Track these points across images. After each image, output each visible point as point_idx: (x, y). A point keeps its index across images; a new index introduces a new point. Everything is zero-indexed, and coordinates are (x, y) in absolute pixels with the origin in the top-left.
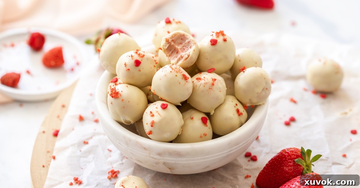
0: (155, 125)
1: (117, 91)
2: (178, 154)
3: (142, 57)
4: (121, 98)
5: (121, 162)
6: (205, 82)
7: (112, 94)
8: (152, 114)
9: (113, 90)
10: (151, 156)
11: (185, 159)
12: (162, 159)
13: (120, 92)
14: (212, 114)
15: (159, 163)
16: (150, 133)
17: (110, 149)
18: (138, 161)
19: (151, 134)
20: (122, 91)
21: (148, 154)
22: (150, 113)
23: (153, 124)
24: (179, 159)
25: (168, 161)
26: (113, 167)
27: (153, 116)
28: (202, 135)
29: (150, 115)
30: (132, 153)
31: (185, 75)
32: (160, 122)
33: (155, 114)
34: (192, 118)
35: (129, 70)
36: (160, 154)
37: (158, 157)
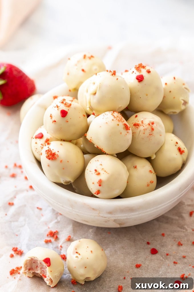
0: (102, 184)
1: (53, 152)
2: (131, 209)
3: (68, 106)
4: (59, 160)
5: (56, 221)
6: (144, 128)
7: (49, 156)
8: (97, 173)
9: (49, 152)
10: (101, 215)
11: (137, 213)
12: (113, 217)
13: (57, 153)
14: (153, 158)
15: (109, 221)
16: (98, 192)
17: (40, 207)
18: (84, 221)
19: (100, 193)
20: (58, 152)
21: (97, 214)
22: (95, 171)
23: (100, 183)
24: (131, 214)
25: (119, 218)
26: (49, 228)
27: (99, 174)
28: (149, 183)
29: (96, 173)
30: (77, 214)
31: (127, 125)
32: (109, 179)
33: (102, 172)
34: (135, 167)
35: (55, 121)
36: (110, 213)
37: (109, 215)
